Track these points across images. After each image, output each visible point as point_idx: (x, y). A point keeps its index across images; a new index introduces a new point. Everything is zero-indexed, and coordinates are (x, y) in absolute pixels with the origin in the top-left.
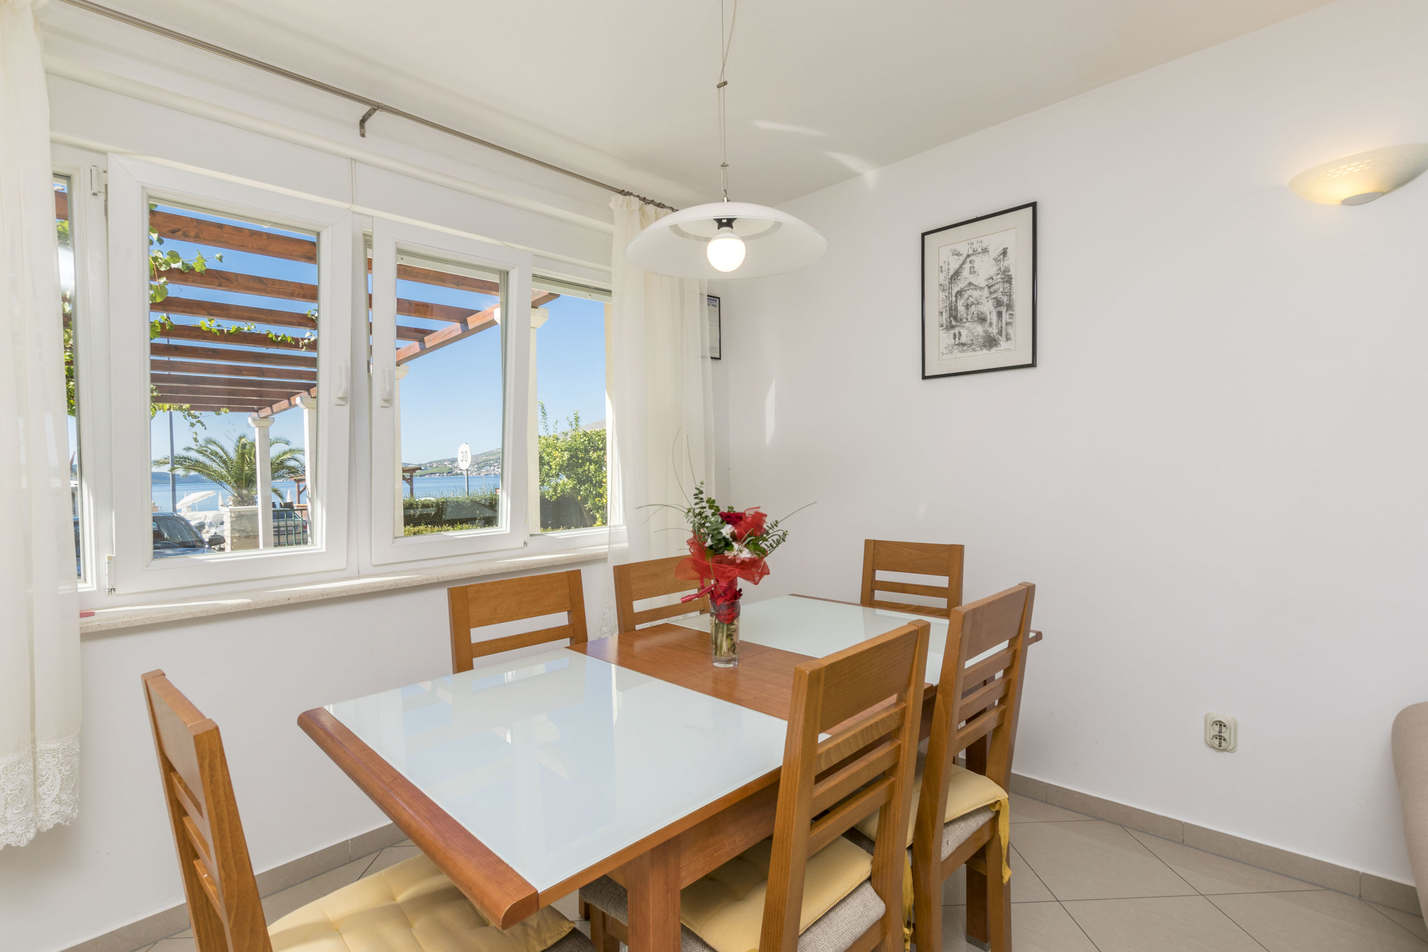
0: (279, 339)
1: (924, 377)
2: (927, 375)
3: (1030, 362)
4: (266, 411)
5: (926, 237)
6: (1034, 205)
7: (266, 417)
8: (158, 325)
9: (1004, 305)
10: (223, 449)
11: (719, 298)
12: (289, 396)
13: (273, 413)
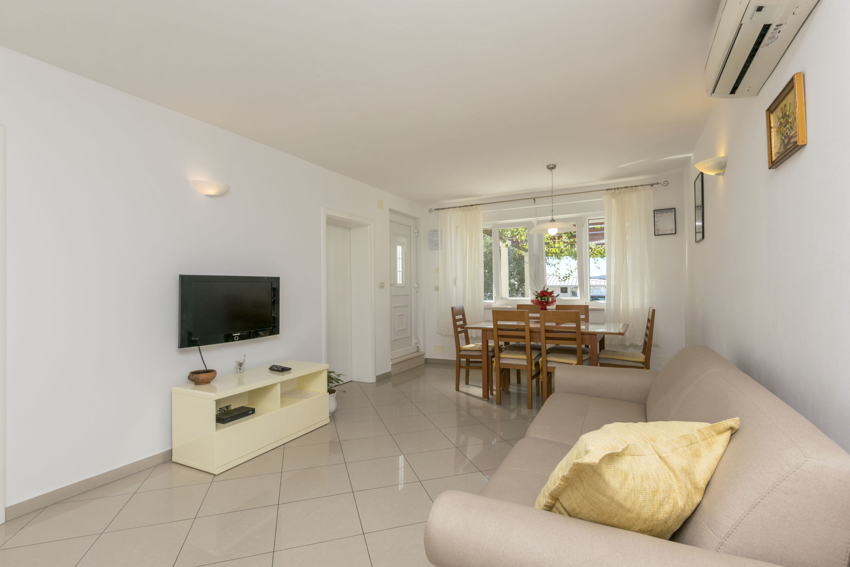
2: (696, 241)
3: (703, 237)
11: (674, 208)
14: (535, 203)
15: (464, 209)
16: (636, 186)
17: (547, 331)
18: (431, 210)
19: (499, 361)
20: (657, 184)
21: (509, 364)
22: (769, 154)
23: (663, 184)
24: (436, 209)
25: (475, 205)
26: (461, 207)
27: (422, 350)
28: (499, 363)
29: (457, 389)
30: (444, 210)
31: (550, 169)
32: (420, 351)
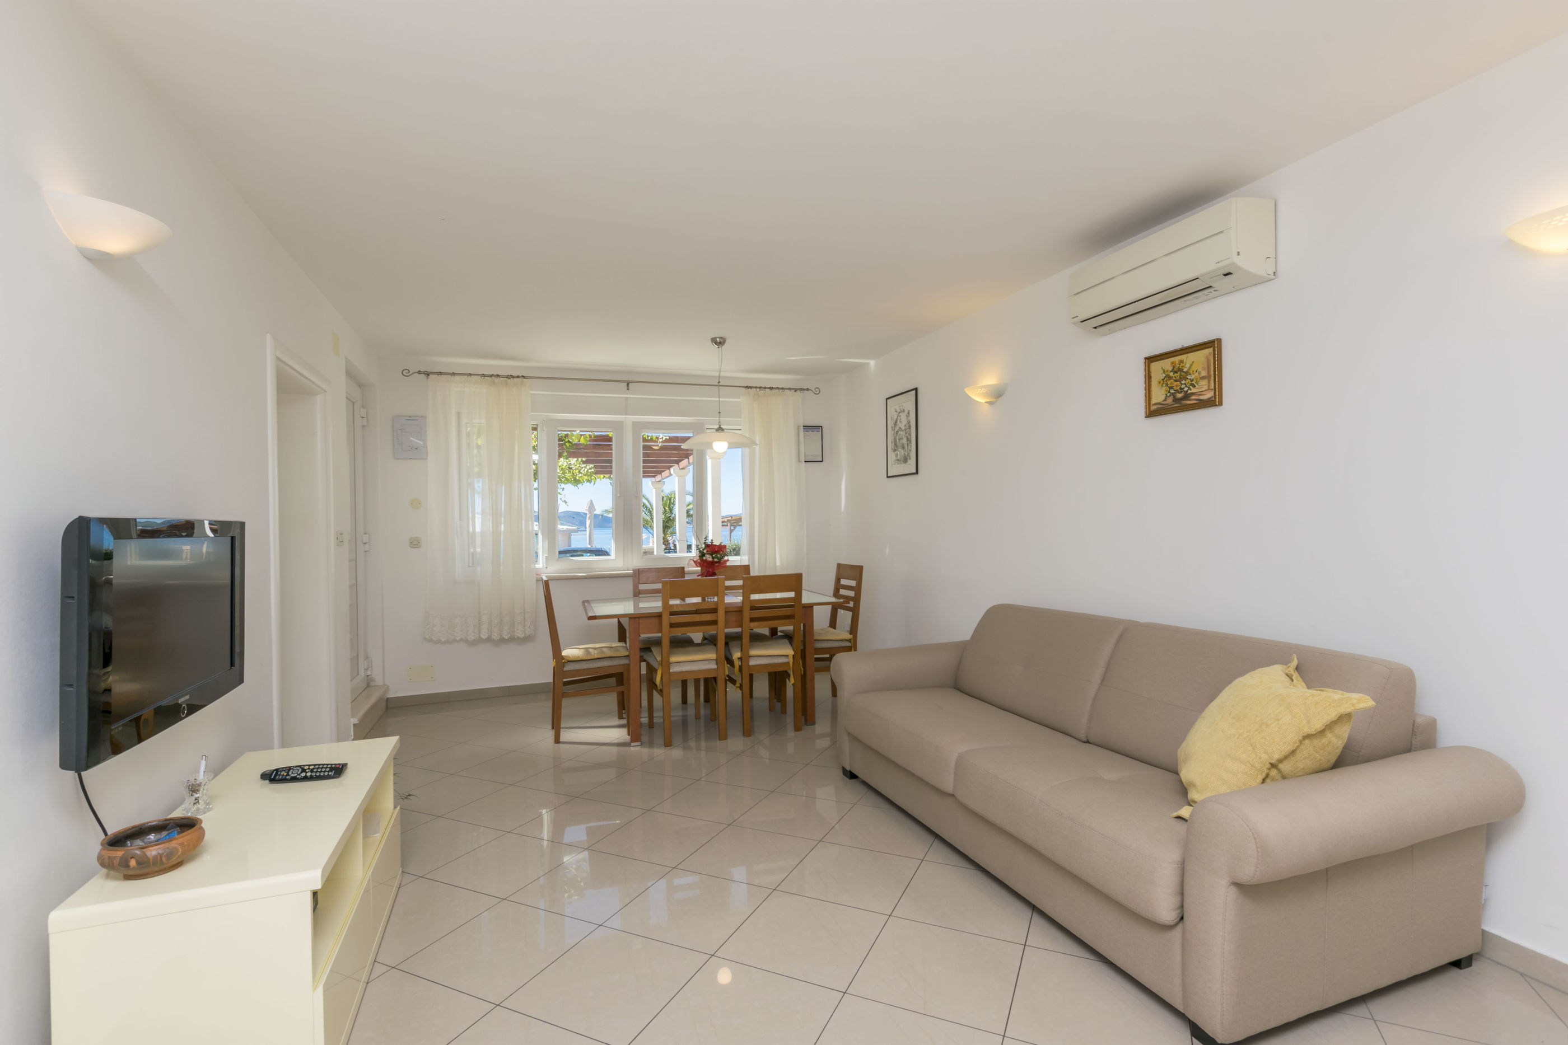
0: (649, 438)
1: (888, 477)
2: (889, 475)
3: (915, 471)
4: (658, 478)
5: (888, 400)
6: (916, 389)
7: (660, 481)
8: (588, 436)
9: (909, 440)
10: (648, 501)
11: (821, 427)
12: (669, 468)
13: (663, 479)
14: (628, 389)
15: (494, 382)
16: (782, 389)
17: (753, 608)
18: (407, 371)
19: (669, 669)
20: (808, 389)
21: (687, 672)
22: (1146, 400)
23: (814, 391)
24: (420, 371)
25: (518, 377)
26: (484, 375)
27: (379, 681)
28: (670, 672)
29: (557, 740)
30: (444, 377)
31: (716, 344)
32: (372, 684)
